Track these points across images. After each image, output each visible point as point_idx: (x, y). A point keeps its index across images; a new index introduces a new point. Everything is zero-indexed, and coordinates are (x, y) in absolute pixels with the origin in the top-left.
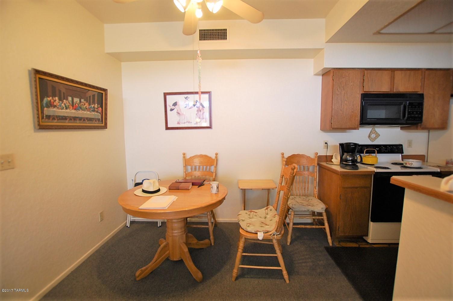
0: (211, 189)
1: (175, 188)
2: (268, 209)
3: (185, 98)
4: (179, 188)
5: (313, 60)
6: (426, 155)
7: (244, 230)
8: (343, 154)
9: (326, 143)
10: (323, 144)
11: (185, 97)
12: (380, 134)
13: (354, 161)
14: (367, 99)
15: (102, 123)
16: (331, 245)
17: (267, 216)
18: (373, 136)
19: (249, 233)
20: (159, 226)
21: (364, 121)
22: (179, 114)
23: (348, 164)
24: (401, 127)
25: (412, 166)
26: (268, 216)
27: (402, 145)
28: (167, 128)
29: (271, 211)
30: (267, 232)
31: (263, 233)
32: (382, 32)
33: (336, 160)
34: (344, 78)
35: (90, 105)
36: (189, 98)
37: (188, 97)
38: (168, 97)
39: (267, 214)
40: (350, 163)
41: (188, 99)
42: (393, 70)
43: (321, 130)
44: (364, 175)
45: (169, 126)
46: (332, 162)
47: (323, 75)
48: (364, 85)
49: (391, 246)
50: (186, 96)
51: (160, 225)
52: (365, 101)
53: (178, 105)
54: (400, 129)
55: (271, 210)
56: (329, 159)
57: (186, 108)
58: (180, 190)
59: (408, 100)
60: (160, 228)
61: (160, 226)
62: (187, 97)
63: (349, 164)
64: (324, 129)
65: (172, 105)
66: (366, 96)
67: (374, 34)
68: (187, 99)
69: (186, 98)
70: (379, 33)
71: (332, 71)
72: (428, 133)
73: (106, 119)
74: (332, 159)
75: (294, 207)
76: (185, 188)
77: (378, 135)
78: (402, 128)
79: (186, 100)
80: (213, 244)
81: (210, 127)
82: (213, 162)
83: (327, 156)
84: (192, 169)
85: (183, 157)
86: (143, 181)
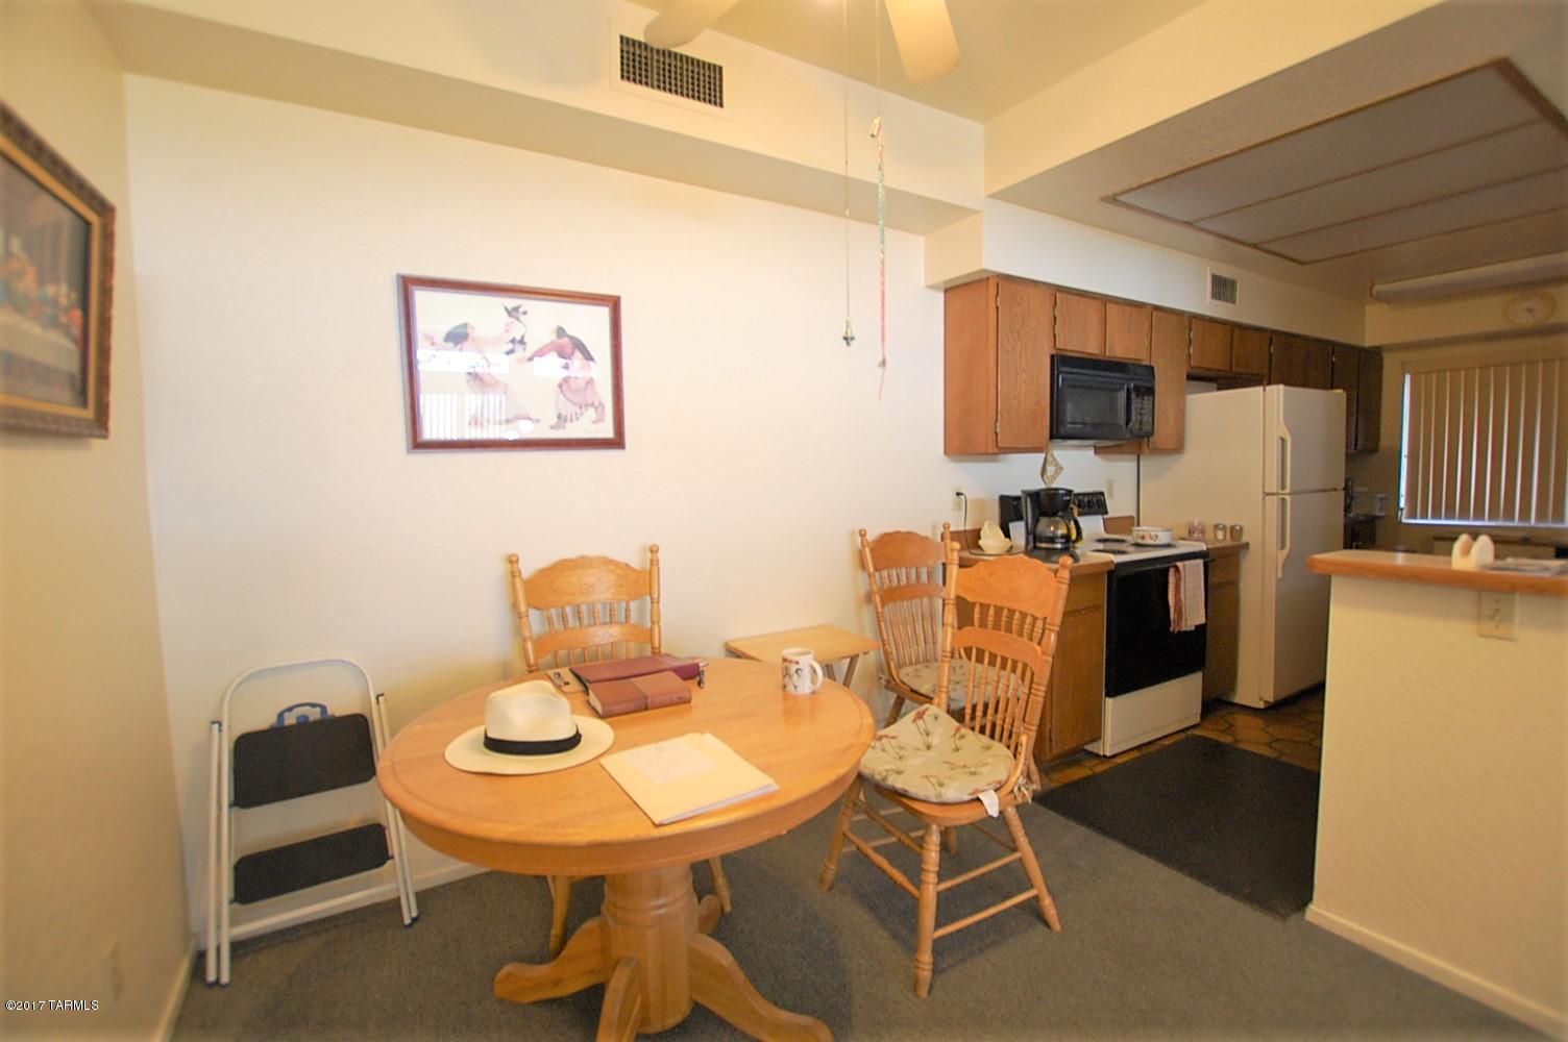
0: (796, 676)
1: (631, 706)
2: (925, 717)
3: (506, 309)
4: (649, 700)
5: (922, 239)
6: (1135, 515)
7: (931, 803)
8: (1036, 521)
9: (961, 493)
10: (953, 497)
11: (509, 308)
12: (1064, 466)
14: (1069, 370)
15: (85, 404)
17: (930, 739)
18: (1050, 472)
19: (953, 807)
20: (407, 921)
21: (1063, 431)
22: (478, 382)
23: (1054, 549)
24: (1095, 448)
25: (1158, 542)
26: (934, 740)
27: (1102, 494)
28: (418, 444)
29: (937, 722)
30: (998, 786)
31: (992, 792)
32: (1122, 198)
34: (1018, 305)
35: (41, 282)
36: (525, 313)
37: (521, 310)
38: (421, 297)
39: (928, 734)
40: (1059, 546)
41: (522, 318)
42: (1105, 300)
43: (945, 453)
44: (1090, 575)
45: (429, 433)
46: (980, 547)
47: (946, 291)
48: (1056, 332)
49: (1145, 751)
50: (511, 302)
51: (414, 914)
52: (1065, 376)
53: (474, 340)
54: (1092, 452)
55: (936, 718)
56: (968, 538)
57: (512, 356)
58: (657, 707)
59: (1132, 380)
60: (416, 926)
61: (414, 920)
62: (516, 309)
63: (1057, 549)
65: (442, 335)
66: (1061, 362)
67: (1105, 199)
68: (518, 319)
69: (513, 313)
70: (1113, 199)
71: (992, 283)
72: (1135, 464)
73: (104, 380)
74: (979, 538)
75: (956, 698)
76: (675, 697)
77: (1059, 469)
78: (1097, 450)
79: (513, 320)
80: (728, 908)
81: (617, 442)
82: (641, 582)
83: (965, 531)
84: (550, 621)
85: (514, 575)
86: (281, 716)
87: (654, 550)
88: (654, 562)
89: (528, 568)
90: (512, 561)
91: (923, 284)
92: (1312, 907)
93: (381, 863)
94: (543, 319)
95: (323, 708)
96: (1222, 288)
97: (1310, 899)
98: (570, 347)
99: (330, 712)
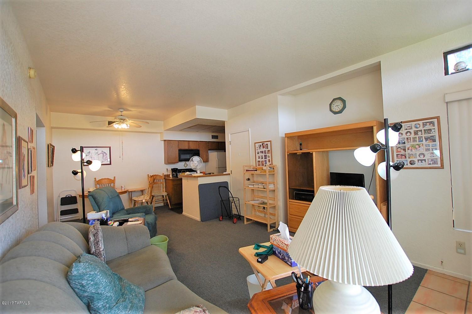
5: (159, 136)
8: (173, 173)
9: (167, 169)
10: (166, 170)
13: (177, 175)
16: (170, 208)
18: (186, 165)
21: (180, 160)
22: (91, 158)
33: (171, 176)
34: (171, 143)
36: (98, 150)
38: (84, 149)
42: (188, 141)
47: (164, 141)
48: (179, 146)
50: (96, 148)
52: (180, 152)
53: (91, 153)
56: (168, 176)
57: (96, 155)
63: (174, 176)
64: (165, 163)
65: (87, 153)
66: (180, 150)
69: (96, 150)
71: (167, 141)
77: (187, 165)
81: (110, 164)
82: (113, 181)
83: (167, 175)
84: (100, 186)
85: (95, 180)
86: (66, 196)
87: (115, 177)
88: (115, 179)
89: (97, 180)
90: (95, 178)
91: (160, 140)
92: (183, 213)
93: (76, 204)
94: (100, 150)
95: (71, 195)
96: (213, 137)
97: (183, 212)
98: (103, 153)
99: (72, 196)
